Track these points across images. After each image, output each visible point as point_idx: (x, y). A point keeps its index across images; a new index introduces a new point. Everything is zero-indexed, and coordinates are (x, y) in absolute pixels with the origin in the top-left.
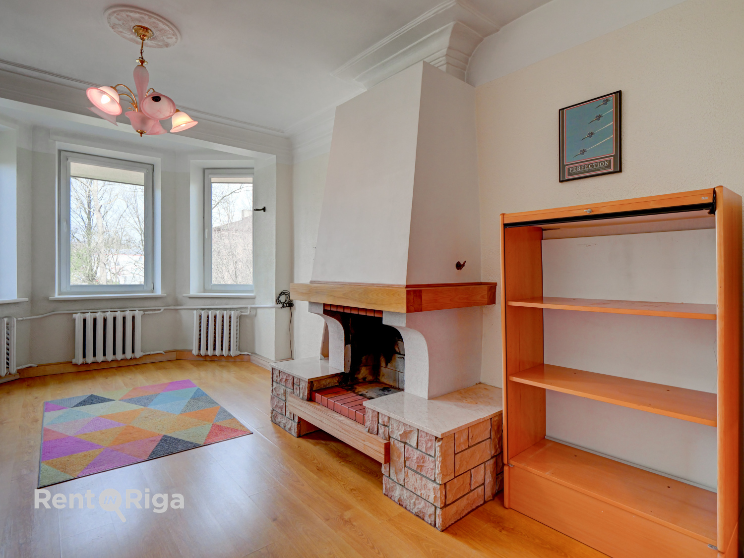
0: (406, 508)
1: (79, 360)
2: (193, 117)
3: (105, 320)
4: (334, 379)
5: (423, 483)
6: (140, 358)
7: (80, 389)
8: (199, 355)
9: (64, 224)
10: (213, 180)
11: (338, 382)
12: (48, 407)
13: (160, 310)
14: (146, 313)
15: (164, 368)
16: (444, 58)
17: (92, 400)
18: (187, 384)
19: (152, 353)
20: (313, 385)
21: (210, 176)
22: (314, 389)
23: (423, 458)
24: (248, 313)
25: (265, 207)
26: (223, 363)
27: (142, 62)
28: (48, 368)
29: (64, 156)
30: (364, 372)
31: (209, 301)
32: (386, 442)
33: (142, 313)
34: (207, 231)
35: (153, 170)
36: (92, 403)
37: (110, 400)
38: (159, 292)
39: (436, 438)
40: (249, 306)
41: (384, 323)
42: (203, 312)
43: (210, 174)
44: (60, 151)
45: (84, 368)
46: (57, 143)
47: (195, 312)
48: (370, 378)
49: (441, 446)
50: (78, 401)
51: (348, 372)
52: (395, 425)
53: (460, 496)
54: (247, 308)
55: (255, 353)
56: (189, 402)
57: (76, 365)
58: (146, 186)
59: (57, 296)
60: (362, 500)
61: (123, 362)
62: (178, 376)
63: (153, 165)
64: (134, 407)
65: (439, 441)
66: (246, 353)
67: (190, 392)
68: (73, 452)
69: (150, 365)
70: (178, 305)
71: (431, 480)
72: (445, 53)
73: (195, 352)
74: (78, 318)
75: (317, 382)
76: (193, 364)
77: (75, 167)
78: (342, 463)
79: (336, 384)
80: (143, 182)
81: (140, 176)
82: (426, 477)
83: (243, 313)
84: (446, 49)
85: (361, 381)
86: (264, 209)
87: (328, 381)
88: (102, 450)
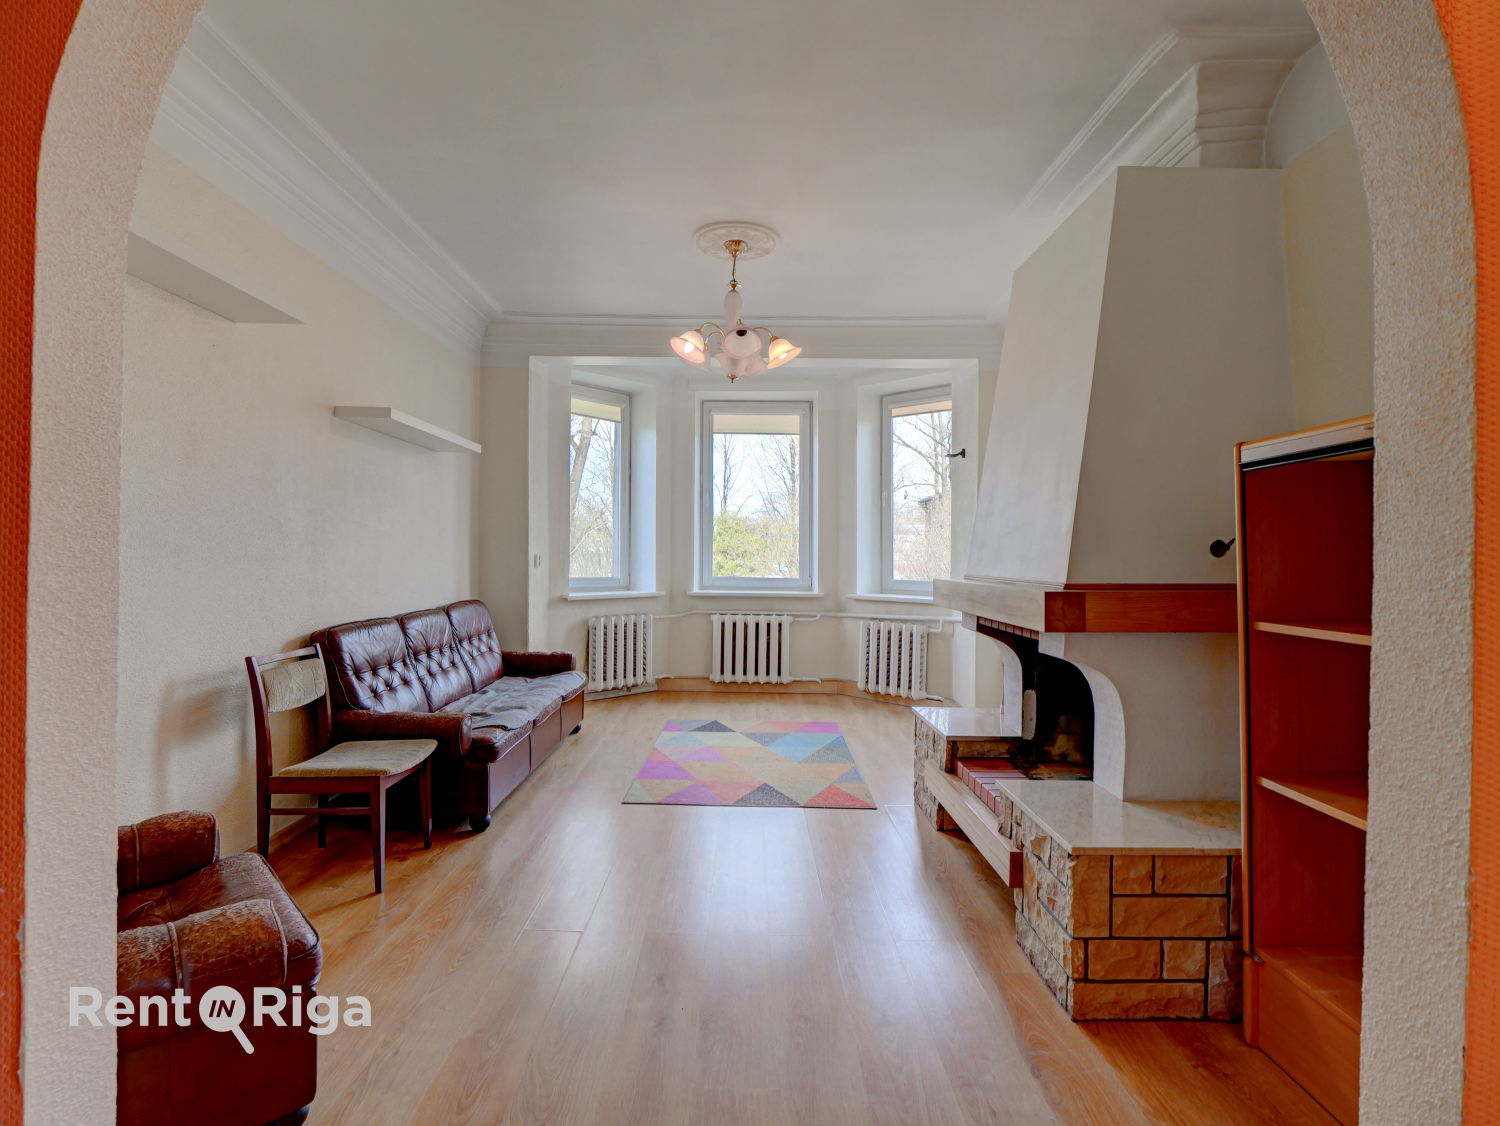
0: (1038, 971)
1: (716, 677)
2: (795, 342)
3: (746, 626)
4: (1000, 745)
5: (1054, 931)
6: (788, 684)
7: (707, 712)
8: (866, 691)
9: (706, 496)
10: (895, 412)
11: (1008, 752)
12: (670, 726)
13: (815, 616)
14: (797, 619)
15: (815, 703)
16: (1194, 135)
17: (714, 727)
18: (831, 727)
19: (804, 679)
20: (958, 749)
21: (890, 407)
22: (959, 754)
23: (1055, 887)
24: (940, 630)
25: (964, 450)
26: (900, 709)
27: (734, 286)
28: (685, 682)
29: (708, 407)
30: (1061, 745)
31: (882, 607)
32: (1016, 850)
33: (790, 618)
34: (884, 494)
35: (811, 409)
36: (711, 731)
37: (731, 731)
38: (816, 591)
39: (1069, 855)
40: (942, 619)
41: (1041, 650)
42: (872, 623)
43: (891, 403)
44: (703, 402)
45: (722, 688)
46: (697, 393)
47: (861, 622)
48: (1076, 757)
49: (1074, 869)
50: (699, 725)
51: (1030, 738)
52: (1028, 824)
53: (1129, 978)
54: (938, 621)
55: (951, 700)
56: (818, 751)
57: (713, 682)
58: (801, 434)
59: (696, 590)
60: (973, 936)
61: (767, 686)
62: (825, 714)
63: (811, 403)
64: (752, 743)
65: (1072, 860)
66: (935, 697)
67: (828, 738)
68: (667, 778)
69: (800, 697)
70: (841, 611)
71: (1062, 926)
72: (1194, 126)
73: (861, 685)
74: (717, 620)
75: (964, 744)
76: (854, 703)
77: (720, 420)
78: (983, 883)
79: (1005, 756)
80: (797, 430)
81: (794, 421)
82: (1057, 920)
83: (931, 630)
84: (1195, 117)
85: (1057, 759)
86: (963, 453)
87: (988, 746)
88: (693, 782)
